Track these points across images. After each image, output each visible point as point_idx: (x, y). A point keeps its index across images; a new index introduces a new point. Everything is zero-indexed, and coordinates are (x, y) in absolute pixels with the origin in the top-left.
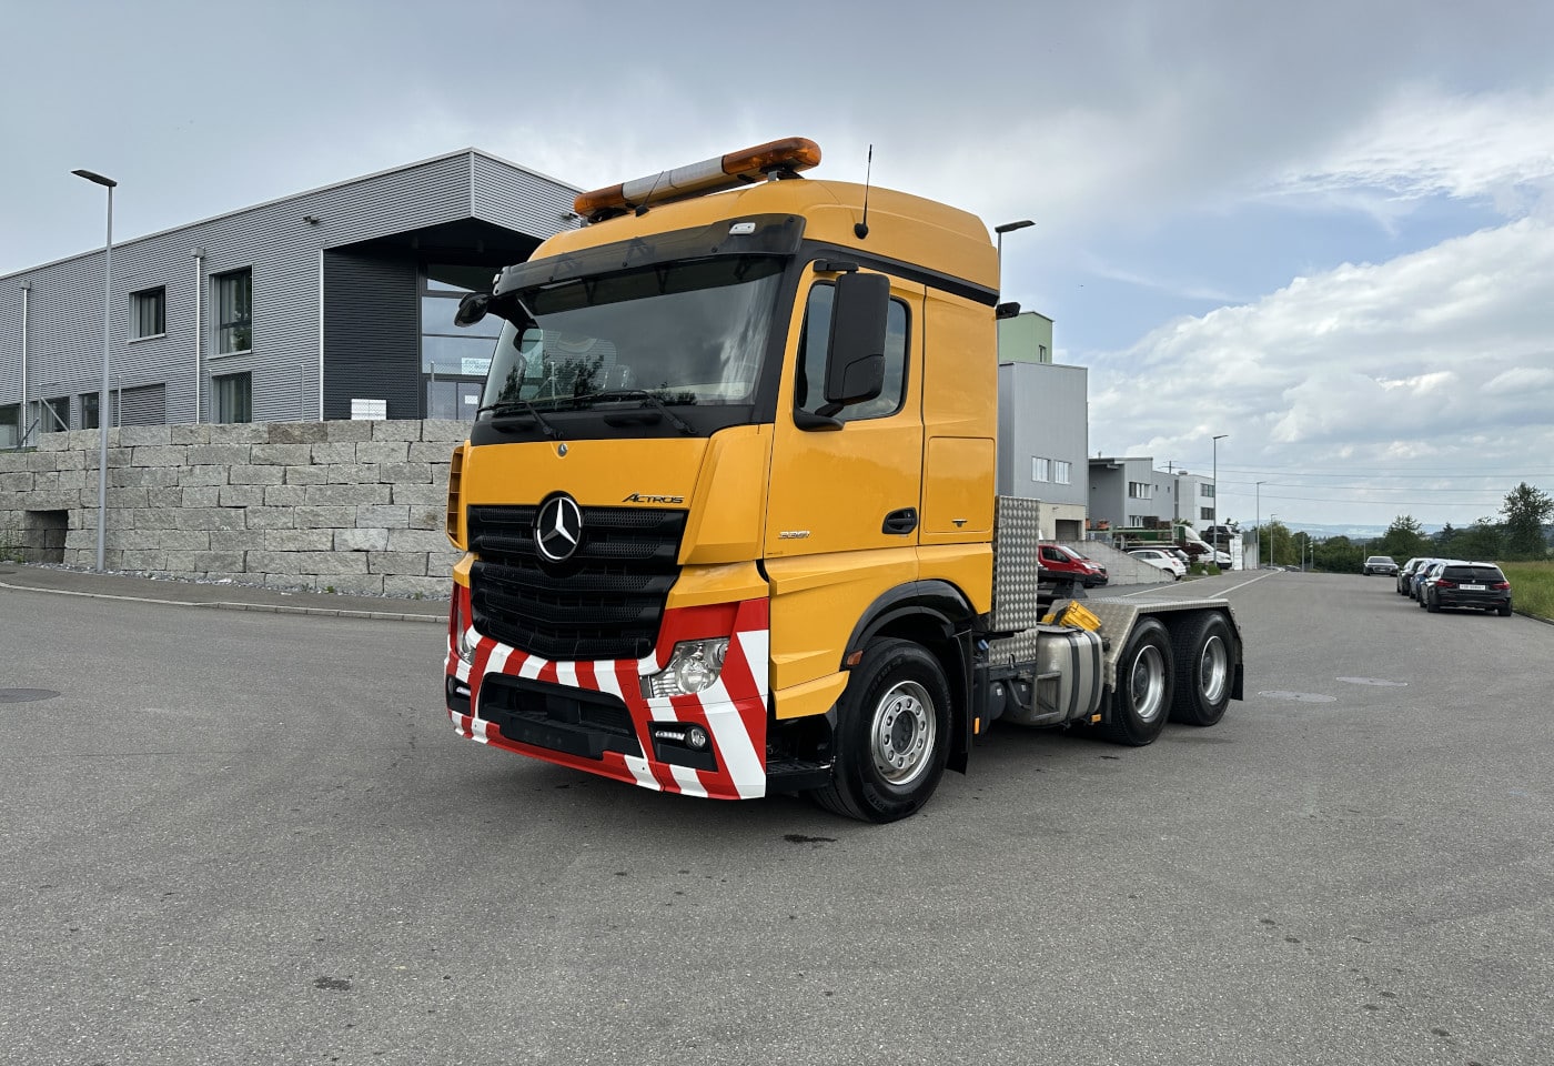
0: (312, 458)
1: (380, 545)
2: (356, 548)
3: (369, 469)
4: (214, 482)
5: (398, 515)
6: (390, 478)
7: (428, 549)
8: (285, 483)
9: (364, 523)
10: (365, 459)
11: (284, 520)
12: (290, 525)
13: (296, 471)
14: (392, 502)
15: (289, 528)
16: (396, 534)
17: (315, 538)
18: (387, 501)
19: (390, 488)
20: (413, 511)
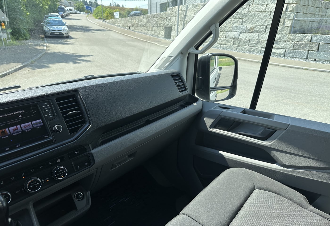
1: (237, 36)
2: (231, 37)
5: (243, 28)
6: (242, 17)
7: (250, 38)
9: (235, 30)
14: (242, 24)
16: (242, 34)
18: (241, 24)
19: (242, 20)
20: (247, 27)
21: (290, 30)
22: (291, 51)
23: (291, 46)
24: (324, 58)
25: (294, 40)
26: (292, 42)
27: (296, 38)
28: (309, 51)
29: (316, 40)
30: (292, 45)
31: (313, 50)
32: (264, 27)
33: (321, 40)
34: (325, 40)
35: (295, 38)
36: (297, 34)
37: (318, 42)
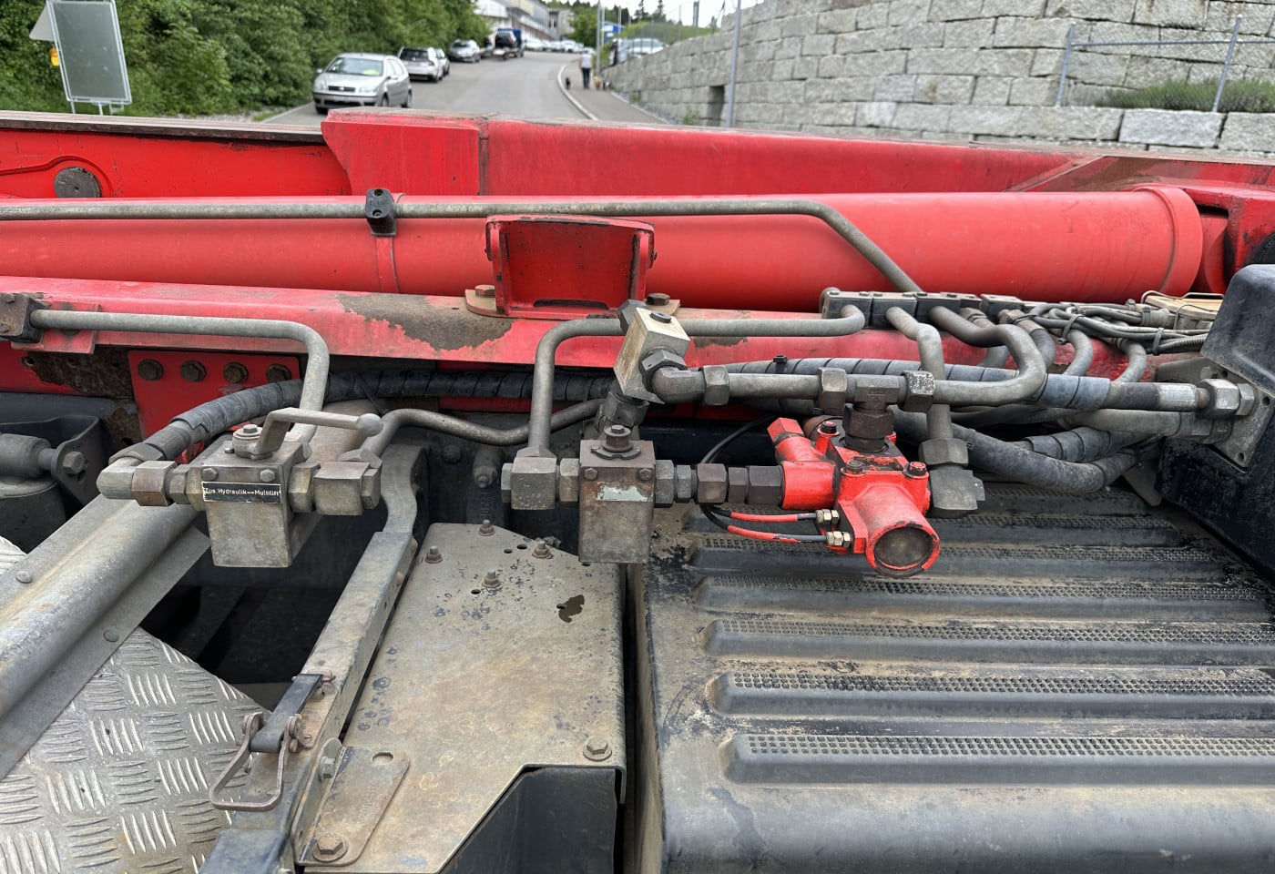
0: (857, 23)
1: (888, 119)
3: (895, 32)
4: (792, 53)
5: (906, 86)
6: (908, 42)
8: (834, 52)
9: (879, 95)
10: (894, 21)
11: (827, 92)
12: (830, 97)
13: (843, 40)
14: (906, 71)
15: (828, 101)
16: (903, 108)
17: (843, 111)
18: (901, 69)
19: (907, 55)
20: (919, 81)
32: (966, 81)
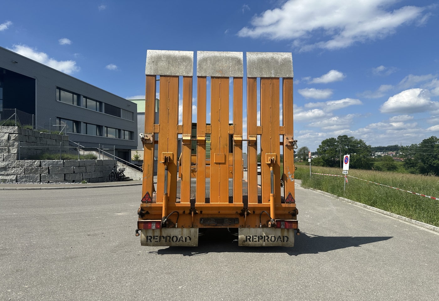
21: (17, 157)
22: (22, 176)
23: (22, 172)
24: (56, 180)
25: (23, 165)
26: (22, 167)
27: (26, 164)
28: (41, 175)
29: (45, 165)
30: (23, 170)
31: (45, 174)
33: (49, 165)
34: (52, 164)
35: (24, 164)
36: (26, 160)
37: (47, 166)
